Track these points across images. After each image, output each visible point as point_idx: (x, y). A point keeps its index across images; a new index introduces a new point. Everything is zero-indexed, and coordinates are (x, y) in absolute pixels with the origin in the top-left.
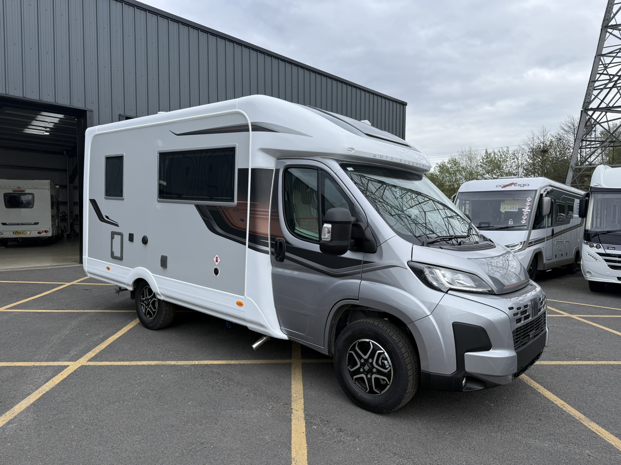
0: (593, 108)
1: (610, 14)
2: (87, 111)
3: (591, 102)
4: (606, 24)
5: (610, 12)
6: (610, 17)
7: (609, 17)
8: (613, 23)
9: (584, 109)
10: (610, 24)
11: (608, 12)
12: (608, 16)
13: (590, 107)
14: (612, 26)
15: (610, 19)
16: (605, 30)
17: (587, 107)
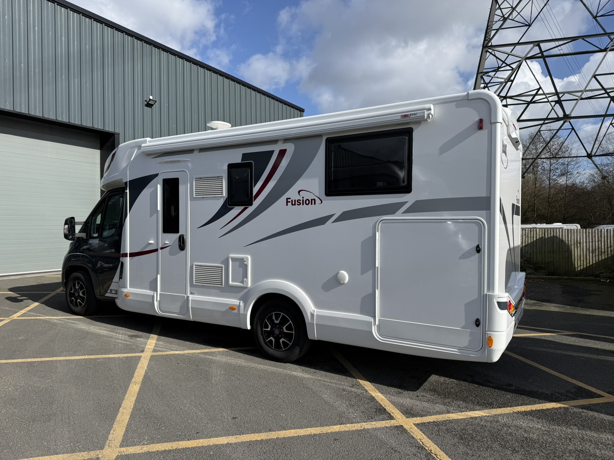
1: (488, 35)
7: (488, 38)
8: (492, 43)
15: (490, 40)
16: (486, 50)
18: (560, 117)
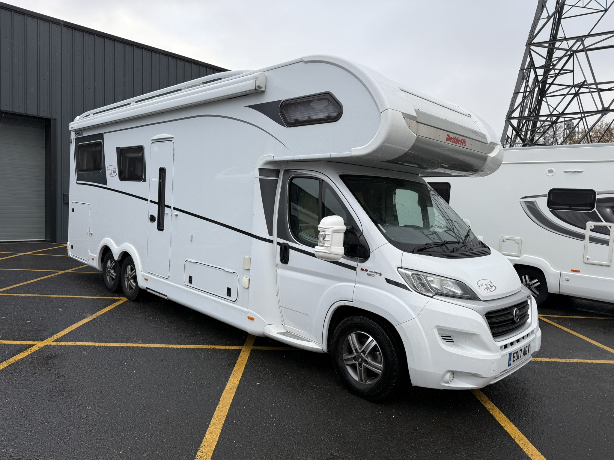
0: (515, 117)
1: (533, 32)
2: (52, 120)
3: (514, 111)
4: (529, 42)
6: (533, 36)
9: (507, 117)
11: (532, 31)
12: (531, 35)
13: (513, 116)
14: (534, 43)
15: (533, 38)
16: (529, 48)
17: (509, 116)
18: (599, 110)
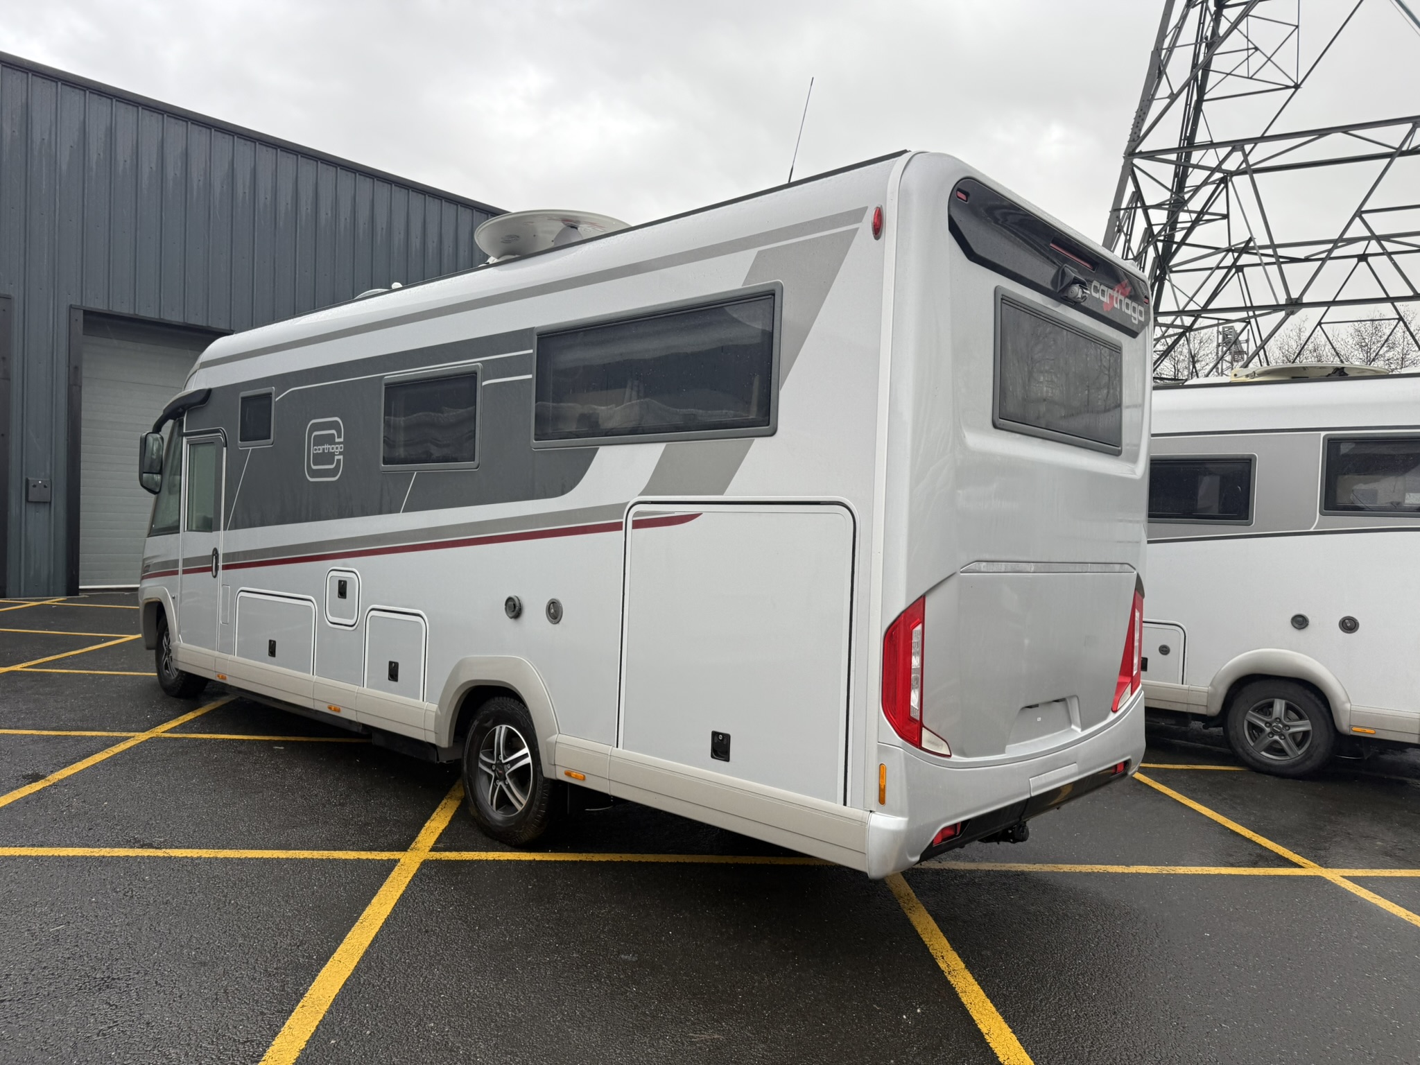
1: (1138, 128)
4: (1131, 151)
5: (1139, 125)
6: (1139, 136)
7: (1136, 135)
8: (1144, 147)
10: (1137, 151)
11: (1136, 124)
12: (1135, 133)
14: (1141, 152)
15: (1139, 140)
16: (1129, 162)
18: (1280, 303)
